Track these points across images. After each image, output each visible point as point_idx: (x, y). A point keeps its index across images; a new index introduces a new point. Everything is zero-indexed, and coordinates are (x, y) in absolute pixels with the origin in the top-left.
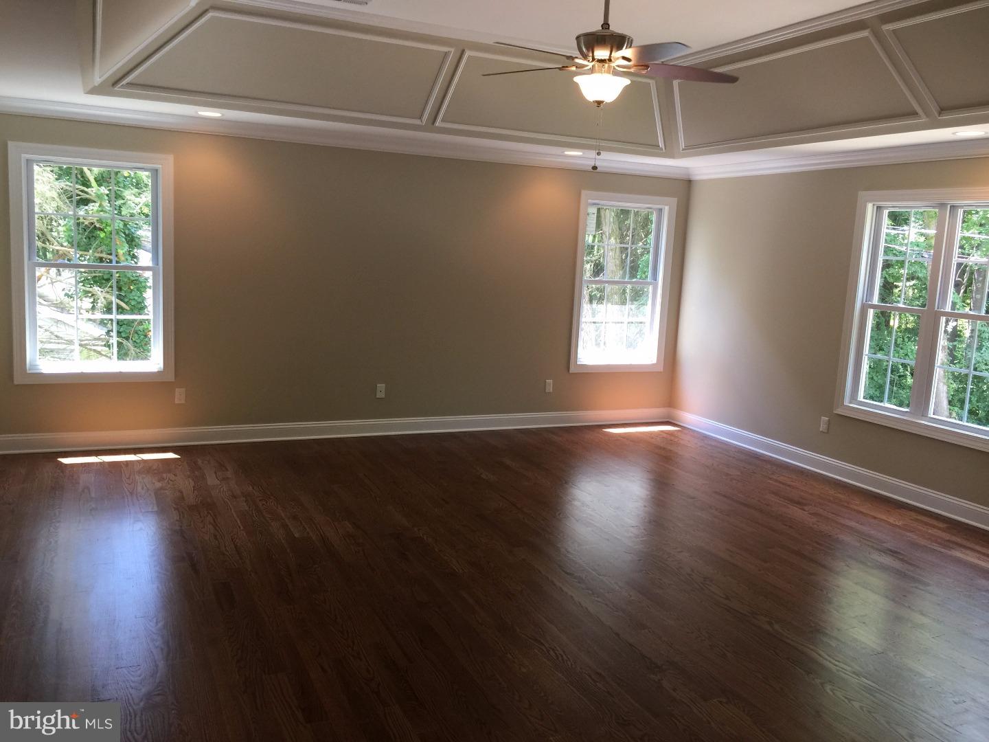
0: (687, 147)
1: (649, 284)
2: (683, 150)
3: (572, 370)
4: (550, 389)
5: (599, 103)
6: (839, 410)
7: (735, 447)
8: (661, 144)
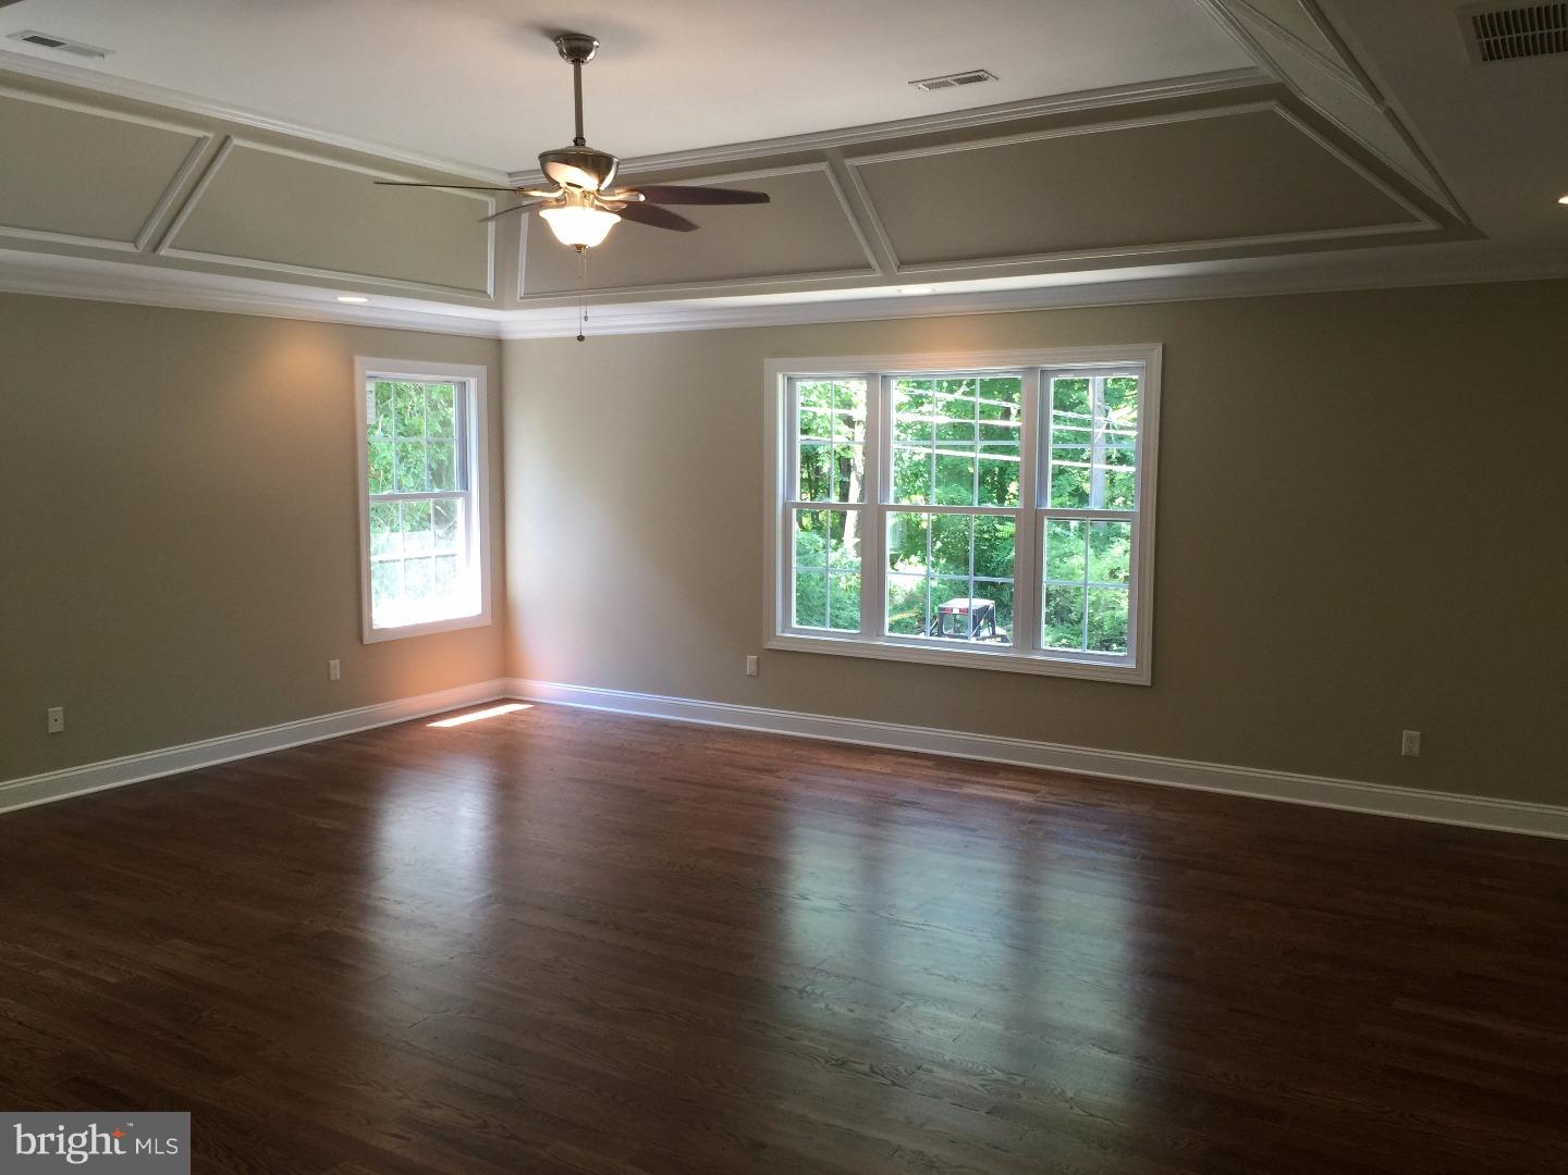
0: (528, 295)
1: (457, 495)
2: (521, 298)
3: (367, 639)
4: (336, 674)
5: (579, 247)
6: (770, 643)
7: (628, 717)
8: (490, 291)
